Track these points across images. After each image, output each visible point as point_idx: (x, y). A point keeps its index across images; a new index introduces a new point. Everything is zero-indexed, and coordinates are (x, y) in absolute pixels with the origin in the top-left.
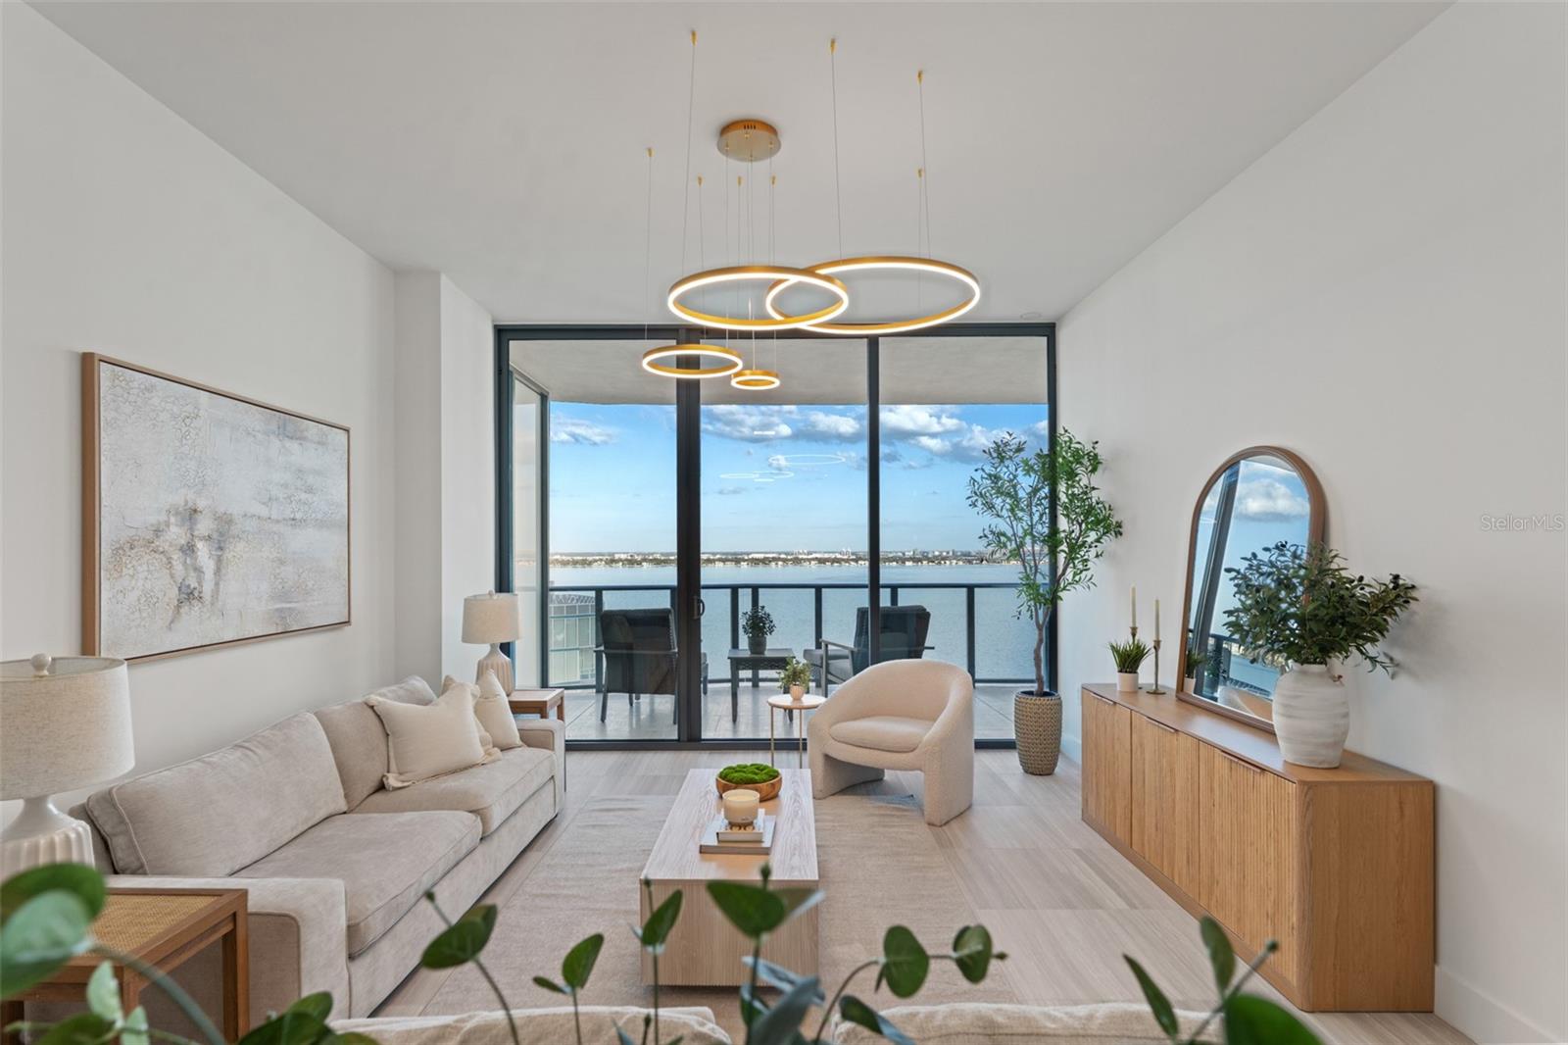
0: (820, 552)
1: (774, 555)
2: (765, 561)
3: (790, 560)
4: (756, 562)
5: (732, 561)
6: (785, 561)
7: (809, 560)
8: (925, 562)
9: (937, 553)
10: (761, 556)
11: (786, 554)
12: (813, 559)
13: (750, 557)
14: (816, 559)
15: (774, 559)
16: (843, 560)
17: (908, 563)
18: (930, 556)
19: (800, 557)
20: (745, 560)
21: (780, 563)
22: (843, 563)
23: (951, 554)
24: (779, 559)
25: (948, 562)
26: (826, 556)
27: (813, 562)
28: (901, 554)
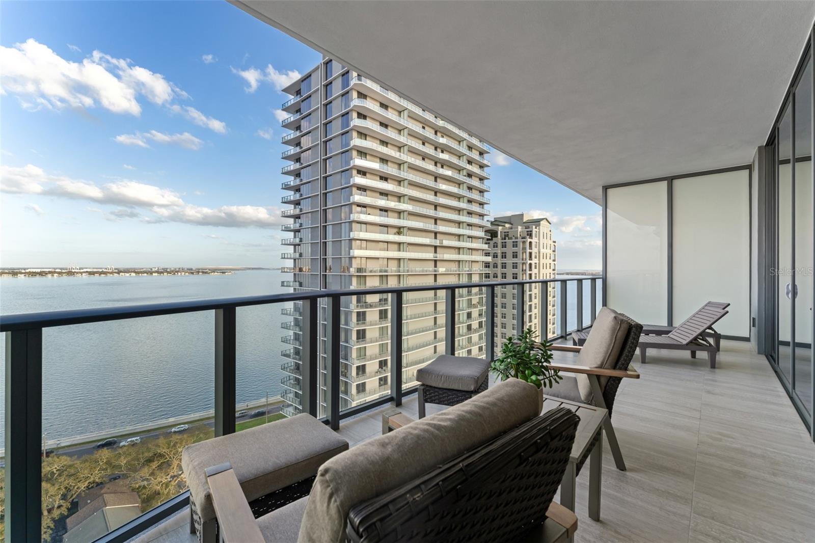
0: (90, 268)
1: (50, 270)
2: (41, 274)
3: (65, 273)
4: (34, 274)
5: (9, 273)
6: (59, 273)
7: (82, 273)
8: (165, 274)
9: (172, 269)
10: (39, 270)
11: (61, 269)
12: (84, 272)
13: (27, 271)
14: (87, 272)
15: (50, 272)
16: (108, 273)
17: (154, 274)
18: (168, 270)
19: (73, 271)
20: (21, 273)
21: (56, 275)
22: (108, 274)
23: (181, 269)
24: (55, 272)
25: (179, 274)
26: (95, 270)
27: (84, 274)
28: (150, 270)
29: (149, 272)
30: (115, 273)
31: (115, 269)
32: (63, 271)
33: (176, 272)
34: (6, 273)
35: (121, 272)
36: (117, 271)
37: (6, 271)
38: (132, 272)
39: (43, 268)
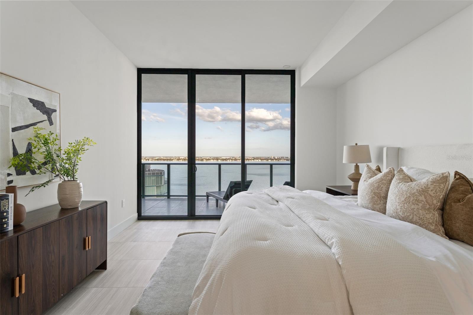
29: (267, 159)
30: (252, 159)
31: (253, 157)
32: (233, 158)
33: (280, 159)
34: (215, 159)
35: (255, 159)
36: (253, 158)
37: (215, 158)
38: (259, 159)
39: (227, 157)
